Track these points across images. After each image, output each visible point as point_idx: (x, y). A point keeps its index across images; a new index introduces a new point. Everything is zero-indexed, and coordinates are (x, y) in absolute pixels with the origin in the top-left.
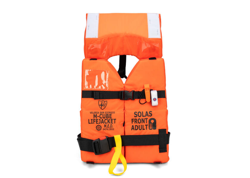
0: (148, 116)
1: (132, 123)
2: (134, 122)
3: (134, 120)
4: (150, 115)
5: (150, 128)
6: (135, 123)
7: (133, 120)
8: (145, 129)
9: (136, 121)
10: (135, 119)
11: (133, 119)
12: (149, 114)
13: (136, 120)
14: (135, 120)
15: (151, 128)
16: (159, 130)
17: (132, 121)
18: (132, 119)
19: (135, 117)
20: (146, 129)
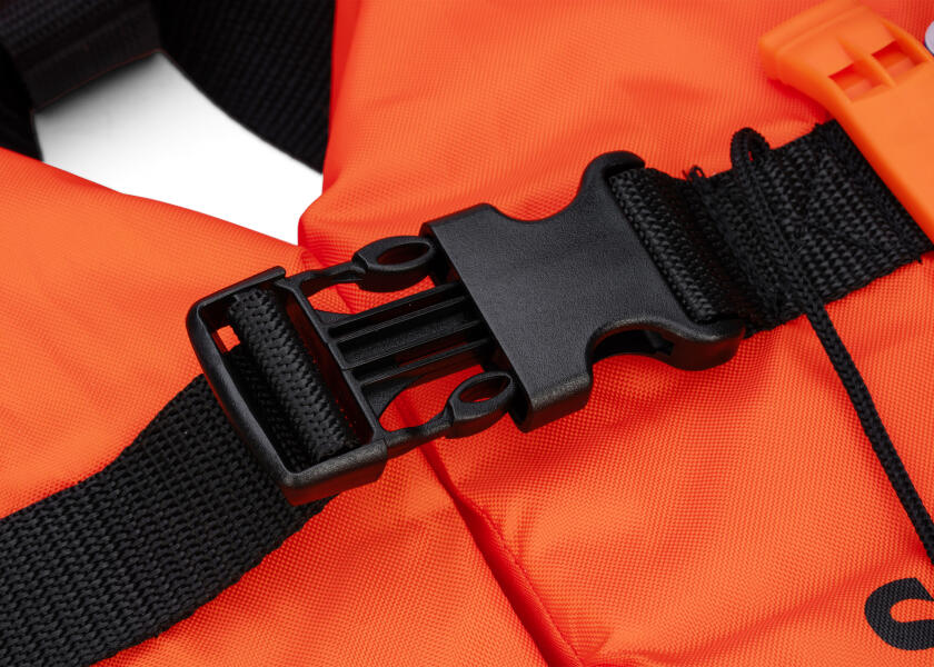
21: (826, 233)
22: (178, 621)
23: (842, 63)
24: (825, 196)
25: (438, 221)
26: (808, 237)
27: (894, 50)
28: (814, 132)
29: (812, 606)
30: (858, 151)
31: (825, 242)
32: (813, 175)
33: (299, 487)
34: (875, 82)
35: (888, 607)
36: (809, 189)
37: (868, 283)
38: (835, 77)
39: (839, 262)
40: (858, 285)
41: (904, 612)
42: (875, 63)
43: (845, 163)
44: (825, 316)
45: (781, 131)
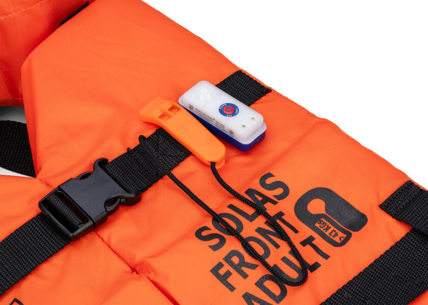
0: (275, 203)
1: (232, 288)
2: (235, 279)
3: (226, 267)
4: (279, 191)
5: (337, 239)
6: (245, 276)
7: (222, 272)
8: (320, 260)
9: (243, 263)
10: (228, 259)
11: (220, 265)
12: (270, 194)
13: (235, 260)
14: (232, 264)
15: (341, 234)
16: (387, 207)
17: (224, 279)
18: (215, 271)
19: (215, 248)
20: (326, 257)
21: (165, 155)
22: (27, 275)
23: (161, 114)
24: (162, 146)
25: (61, 185)
26: (160, 157)
27: (173, 108)
28: (156, 131)
29: (184, 238)
30: (168, 134)
31: (165, 157)
32: (158, 142)
33: (73, 236)
34: (169, 116)
35: (201, 233)
36: (158, 145)
37: (178, 165)
38: (160, 117)
39: (169, 161)
40: (176, 165)
41: (204, 233)
42: (169, 112)
43: (166, 137)
44: (172, 174)
45: (148, 133)
